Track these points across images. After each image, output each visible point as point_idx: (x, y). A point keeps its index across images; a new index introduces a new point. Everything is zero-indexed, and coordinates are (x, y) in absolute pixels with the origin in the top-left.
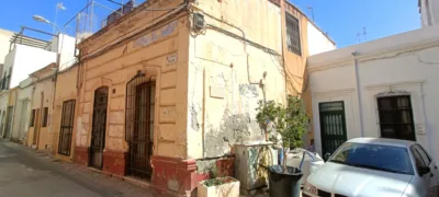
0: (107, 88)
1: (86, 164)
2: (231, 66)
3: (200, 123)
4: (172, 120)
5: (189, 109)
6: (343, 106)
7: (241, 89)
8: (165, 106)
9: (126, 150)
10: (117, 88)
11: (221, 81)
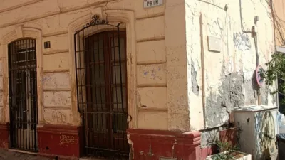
0: (34, 41)
1: (6, 145)
2: (226, 9)
3: (200, 85)
4: (162, 82)
5: (189, 72)
8: (145, 64)
9: (78, 124)
10: (52, 40)
11: (217, 29)
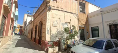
0: (37, 25)
1: (34, 41)
2: (59, 18)
6: (98, 28)
7: (62, 24)
11: (56, 22)
